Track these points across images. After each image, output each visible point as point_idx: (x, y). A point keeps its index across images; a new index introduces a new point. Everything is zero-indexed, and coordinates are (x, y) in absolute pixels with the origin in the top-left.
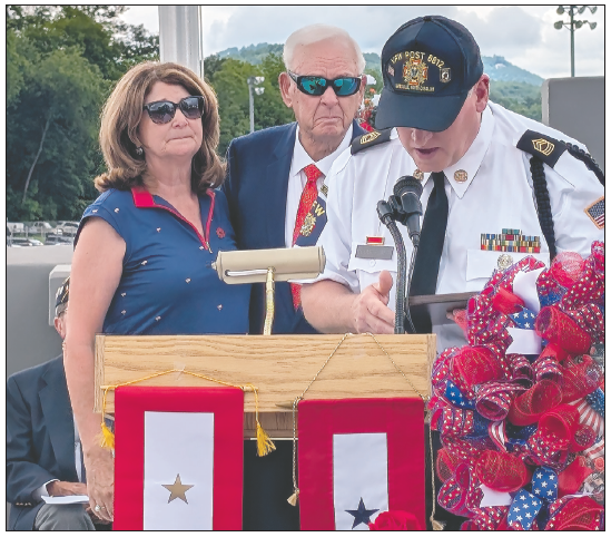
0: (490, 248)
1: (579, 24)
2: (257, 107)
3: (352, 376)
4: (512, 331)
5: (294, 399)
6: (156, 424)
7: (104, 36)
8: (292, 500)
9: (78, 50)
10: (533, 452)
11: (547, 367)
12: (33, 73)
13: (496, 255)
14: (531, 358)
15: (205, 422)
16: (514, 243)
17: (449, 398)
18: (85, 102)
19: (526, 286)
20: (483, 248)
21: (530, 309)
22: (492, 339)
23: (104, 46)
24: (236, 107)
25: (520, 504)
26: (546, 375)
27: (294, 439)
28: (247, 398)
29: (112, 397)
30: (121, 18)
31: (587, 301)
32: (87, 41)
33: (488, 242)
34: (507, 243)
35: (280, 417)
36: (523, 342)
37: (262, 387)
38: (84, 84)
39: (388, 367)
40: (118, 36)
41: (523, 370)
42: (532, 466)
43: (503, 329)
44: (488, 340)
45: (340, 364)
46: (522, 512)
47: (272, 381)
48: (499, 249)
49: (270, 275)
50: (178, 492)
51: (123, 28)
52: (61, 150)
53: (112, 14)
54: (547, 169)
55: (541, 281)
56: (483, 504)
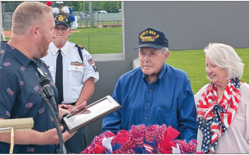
0: (73, 65)
13: (74, 66)
16: (78, 64)
20: (71, 64)
31: (129, 148)
33: (72, 63)
34: (77, 64)
48: (75, 65)
49: (13, 130)
54: (81, 50)
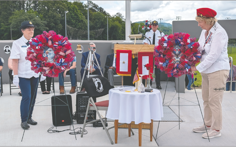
1: (179, 19)
2: (139, 29)
3: (145, 49)
4: (164, 43)
5: (138, 52)
6: (121, 54)
7: (121, 20)
8: (137, 64)
9: (118, 22)
10: (166, 58)
11: (168, 48)
12: (112, 24)
14: (166, 47)
15: (127, 54)
17: (156, 51)
18: (119, 28)
19: (166, 38)
21: (166, 41)
22: (162, 44)
23: (121, 21)
24: (137, 29)
25: (164, 64)
26: (168, 49)
27: (138, 57)
28: (132, 52)
29: (116, 51)
30: (123, 18)
31: (173, 40)
32: (119, 21)
35: (136, 54)
36: (165, 45)
37: (134, 51)
38: (119, 26)
39: (149, 48)
40: (123, 20)
41: (165, 48)
42: (166, 60)
43: (163, 43)
44: (161, 44)
45: (143, 48)
46: (164, 65)
47: (135, 50)
49: (135, 38)
50: (124, 63)
51: (123, 19)
52: (116, 34)
53: (122, 17)
55: (168, 37)
56: (160, 64)
